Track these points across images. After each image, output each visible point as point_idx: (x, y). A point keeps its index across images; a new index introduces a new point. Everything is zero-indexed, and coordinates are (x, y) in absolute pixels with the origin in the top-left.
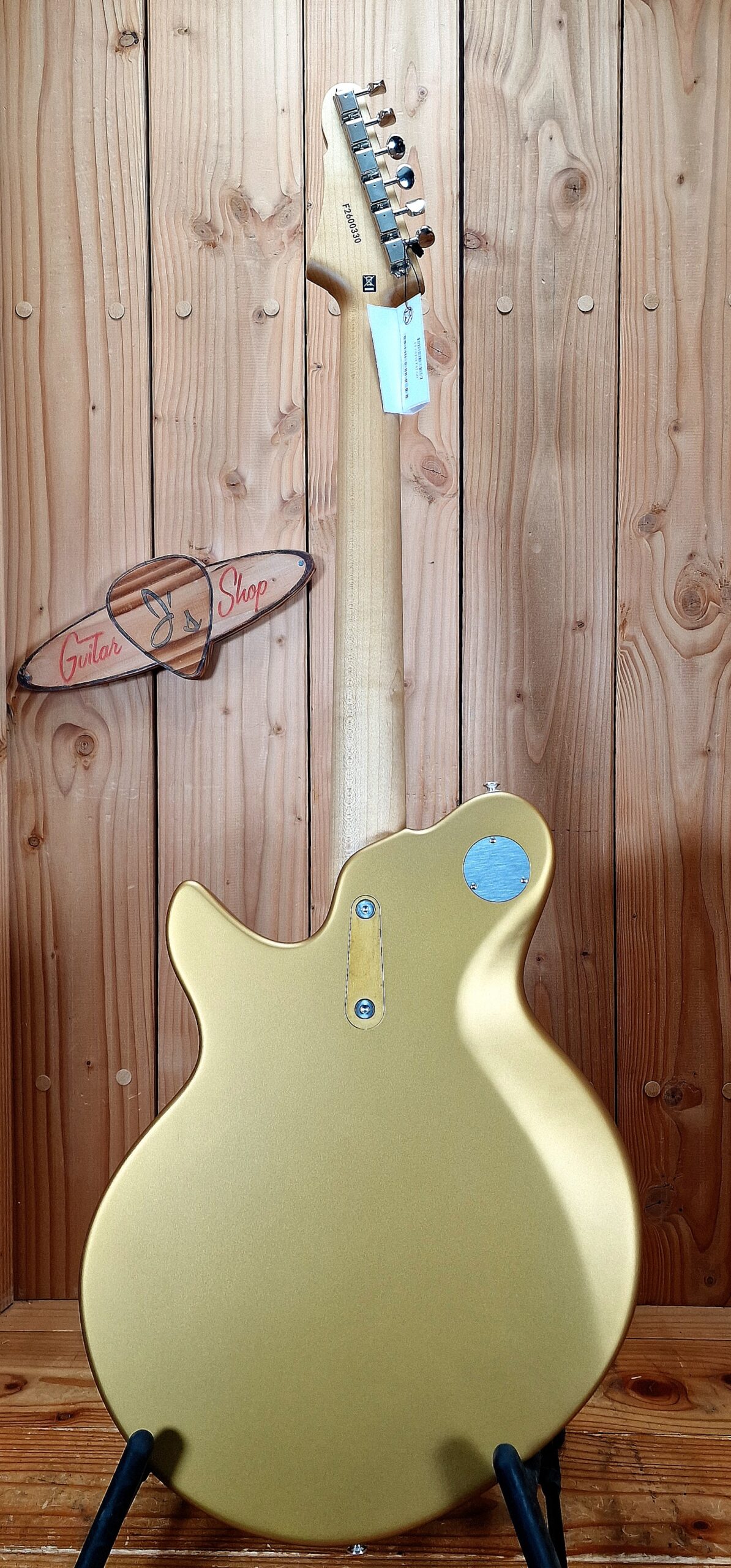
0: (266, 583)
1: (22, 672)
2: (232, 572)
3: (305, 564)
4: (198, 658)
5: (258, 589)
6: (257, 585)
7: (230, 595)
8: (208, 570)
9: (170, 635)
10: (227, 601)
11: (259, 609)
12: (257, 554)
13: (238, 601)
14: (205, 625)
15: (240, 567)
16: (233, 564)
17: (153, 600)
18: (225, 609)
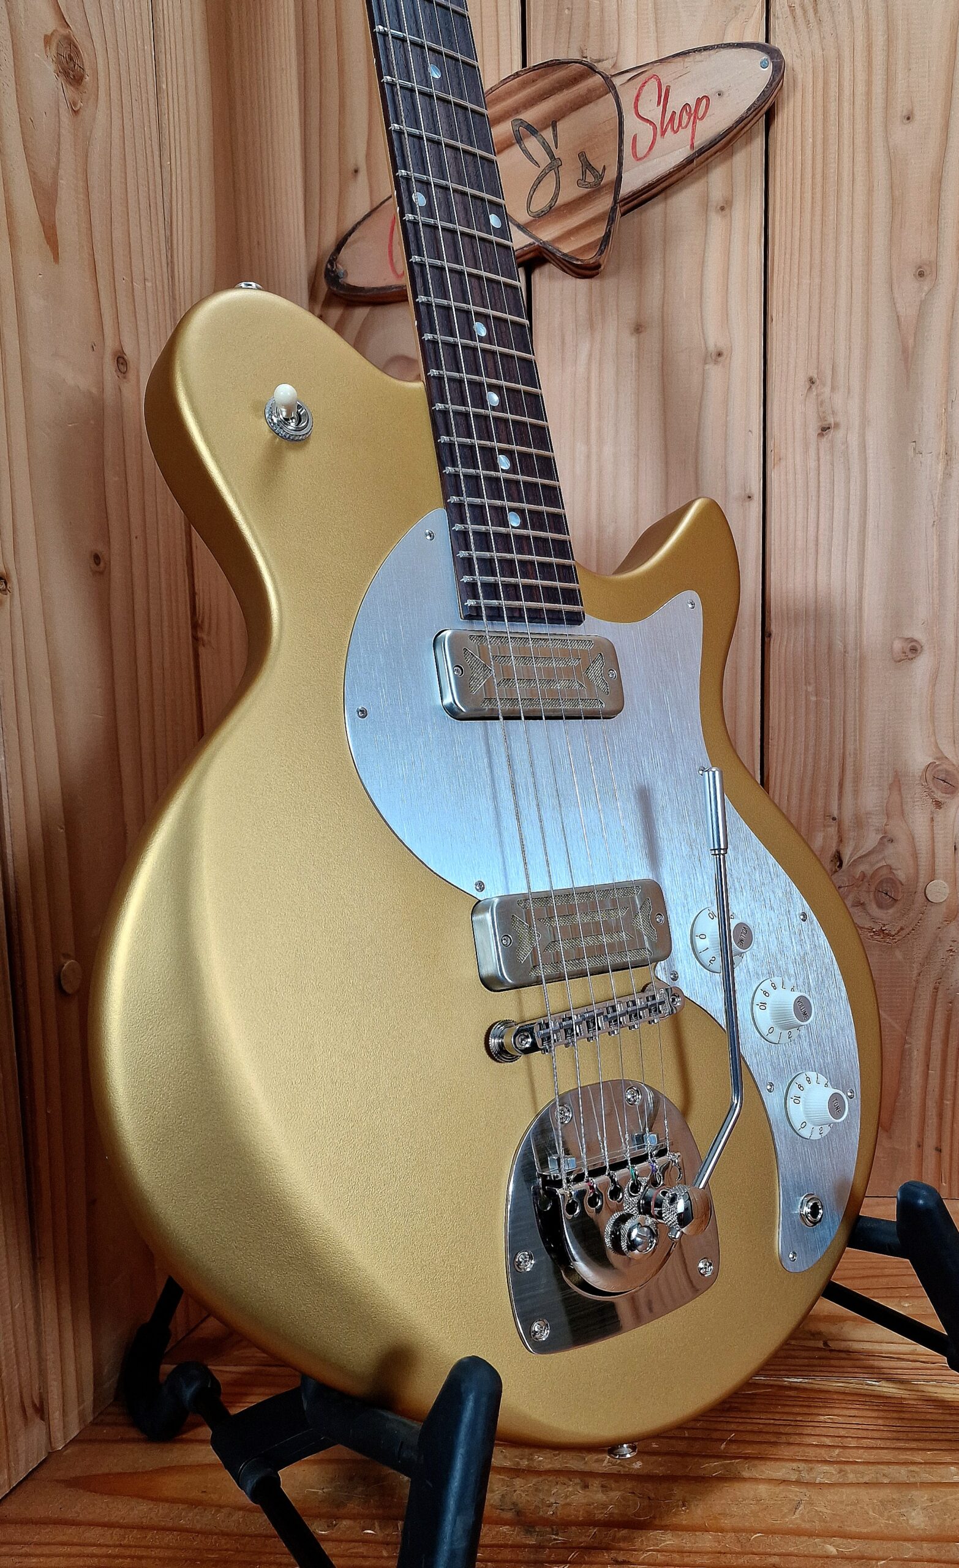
0: (708, 100)
1: (332, 266)
2: (653, 84)
3: (771, 66)
4: (599, 233)
5: (694, 112)
6: (693, 104)
7: (651, 123)
8: (618, 81)
9: (556, 195)
10: (645, 134)
11: (695, 144)
12: (695, 51)
13: (663, 133)
14: (611, 175)
15: (666, 74)
16: (658, 70)
17: (528, 137)
18: (642, 147)
